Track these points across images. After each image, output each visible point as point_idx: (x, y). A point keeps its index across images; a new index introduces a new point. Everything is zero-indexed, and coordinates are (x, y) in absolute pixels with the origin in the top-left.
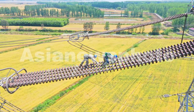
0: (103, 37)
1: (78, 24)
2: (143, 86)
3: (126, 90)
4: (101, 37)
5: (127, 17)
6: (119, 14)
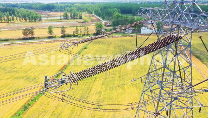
0: (49, 43)
1: (13, 30)
2: (103, 82)
3: (90, 89)
4: (46, 43)
5: (67, 19)
6: (58, 16)
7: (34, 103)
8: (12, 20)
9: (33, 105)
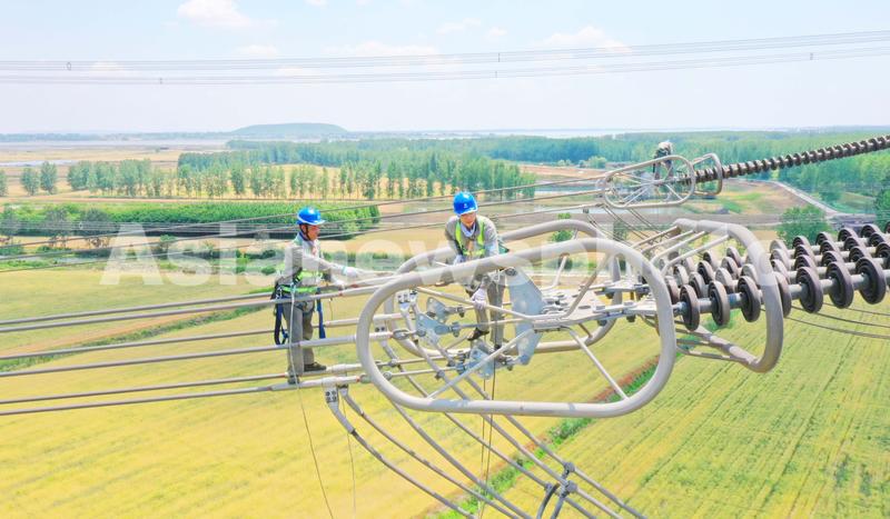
8: (425, 193)
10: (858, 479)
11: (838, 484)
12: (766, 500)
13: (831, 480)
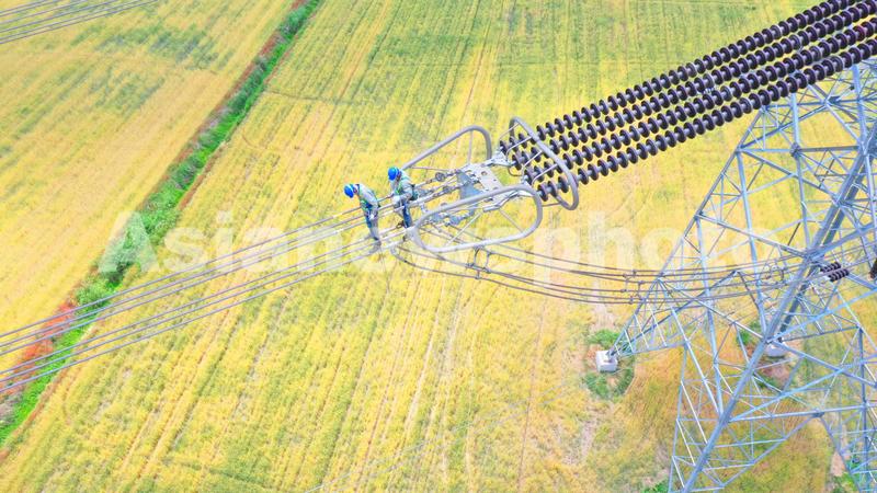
2: (500, 65)
3: (444, 97)
7: (215, 158)
9: (211, 165)
10: (524, 21)
11: (511, 29)
12: (463, 55)
13: (505, 26)
